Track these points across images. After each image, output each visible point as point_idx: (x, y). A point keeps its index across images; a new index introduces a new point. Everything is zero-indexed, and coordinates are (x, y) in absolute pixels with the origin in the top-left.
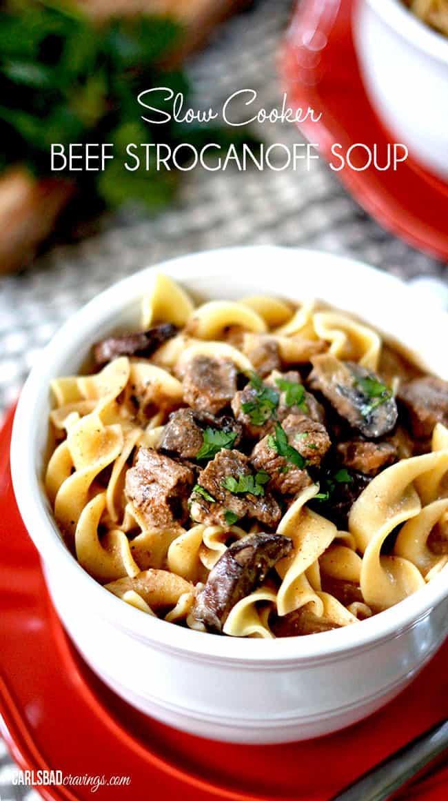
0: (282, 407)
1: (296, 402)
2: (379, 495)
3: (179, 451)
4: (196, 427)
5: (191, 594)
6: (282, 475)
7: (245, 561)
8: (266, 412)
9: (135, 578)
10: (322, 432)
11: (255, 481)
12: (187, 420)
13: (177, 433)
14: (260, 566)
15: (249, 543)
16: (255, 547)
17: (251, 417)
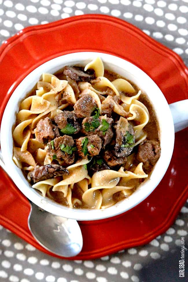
0: (98, 129)
1: (103, 130)
2: (105, 175)
3: (58, 124)
4: (66, 121)
5: (33, 167)
6: (81, 152)
7: (50, 172)
8: (91, 128)
9: (23, 152)
10: (99, 149)
11: (71, 149)
12: (65, 118)
13: (60, 119)
14: (55, 174)
15: (55, 167)
16: (56, 170)
17: (86, 128)
